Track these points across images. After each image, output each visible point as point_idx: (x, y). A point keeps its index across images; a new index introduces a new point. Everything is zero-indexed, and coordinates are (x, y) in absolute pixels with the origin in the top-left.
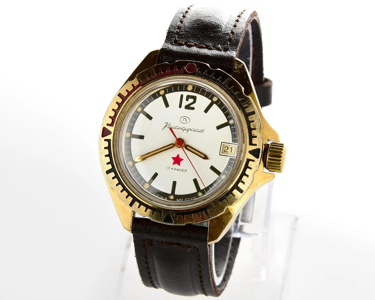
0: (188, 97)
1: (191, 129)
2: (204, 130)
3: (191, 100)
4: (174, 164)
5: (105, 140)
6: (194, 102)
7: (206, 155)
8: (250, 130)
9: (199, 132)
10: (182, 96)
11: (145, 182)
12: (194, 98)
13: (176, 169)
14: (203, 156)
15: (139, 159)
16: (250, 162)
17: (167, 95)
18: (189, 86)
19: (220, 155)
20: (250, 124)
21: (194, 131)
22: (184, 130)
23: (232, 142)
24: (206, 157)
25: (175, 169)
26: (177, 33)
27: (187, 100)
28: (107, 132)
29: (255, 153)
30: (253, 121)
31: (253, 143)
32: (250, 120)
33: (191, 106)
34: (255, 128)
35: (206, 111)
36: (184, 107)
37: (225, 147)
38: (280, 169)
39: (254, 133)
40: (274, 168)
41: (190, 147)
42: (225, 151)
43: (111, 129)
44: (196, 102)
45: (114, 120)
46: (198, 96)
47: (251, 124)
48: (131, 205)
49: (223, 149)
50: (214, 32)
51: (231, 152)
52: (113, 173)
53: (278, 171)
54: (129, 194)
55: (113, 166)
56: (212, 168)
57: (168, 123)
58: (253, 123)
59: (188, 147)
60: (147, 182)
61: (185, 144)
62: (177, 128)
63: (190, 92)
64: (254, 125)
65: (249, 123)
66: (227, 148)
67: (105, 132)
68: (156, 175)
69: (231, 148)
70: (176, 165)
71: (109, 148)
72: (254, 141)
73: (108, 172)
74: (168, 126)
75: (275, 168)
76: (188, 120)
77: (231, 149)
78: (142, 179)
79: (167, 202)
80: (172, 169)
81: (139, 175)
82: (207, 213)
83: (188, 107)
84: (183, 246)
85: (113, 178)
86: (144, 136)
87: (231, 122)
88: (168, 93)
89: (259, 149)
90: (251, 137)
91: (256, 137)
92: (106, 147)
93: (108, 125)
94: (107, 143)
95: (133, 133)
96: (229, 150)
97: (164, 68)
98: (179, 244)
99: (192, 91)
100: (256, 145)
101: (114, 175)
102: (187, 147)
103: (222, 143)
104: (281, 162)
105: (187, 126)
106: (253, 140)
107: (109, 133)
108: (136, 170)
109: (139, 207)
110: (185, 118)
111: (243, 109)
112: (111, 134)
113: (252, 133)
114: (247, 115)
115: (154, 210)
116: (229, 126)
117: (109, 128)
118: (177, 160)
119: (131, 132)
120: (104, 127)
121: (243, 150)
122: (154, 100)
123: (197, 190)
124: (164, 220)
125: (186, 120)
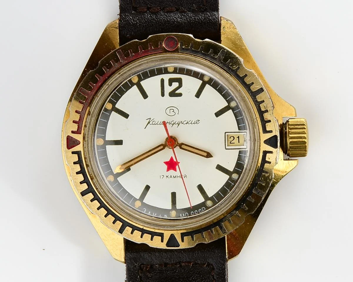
0: (171, 81)
1: (182, 122)
2: (199, 121)
3: (175, 85)
4: (168, 170)
5: (73, 153)
6: (180, 86)
7: (208, 152)
8: (261, 113)
9: (194, 123)
10: (162, 81)
11: (135, 199)
12: (179, 81)
13: (173, 177)
14: (205, 154)
15: (120, 169)
16: (268, 154)
17: (142, 83)
19: (226, 149)
21: (186, 124)
22: (173, 124)
23: (239, 129)
24: (209, 155)
25: (171, 177)
27: (170, 85)
28: (74, 142)
29: (272, 142)
30: (263, 101)
31: (268, 129)
32: (259, 100)
33: (176, 92)
34: (267, 110)
35: (198, 95)
36: (168, 94)
37: (230, 138)
39: (267, 116)
41: (186, 145)
42: (230, 143)
43: (79, 137)
44: (182, 86)
45: (80, 125)
46: (184, 78)
47: (261, 105)
48: (121, 231)
49: (228, 141)
51: (239, 142)
52: (91, 194)
54: (117, 219)
55: (89, 185)
56: (219, 168)
57: (150, 119)
58: (263, 103)
59: (183, 146)
60: (138, 198)
61: (178, 142)
63: (172, 74)
64: (265, 107)
65: (258, 104)
67: (71, 143)
68: (148, 188)
69: (238, 137)
70: (172, 172)
71: (80, 162)
72: (269, 127)
73: (83, 194)
74: (151, 123)
76: (176, 110)
78: (130, 196)
80: (167, 177)
81: (125, 191)
82: (221, 228)
83: (173, 94)
85: (92, 201)
86: (122, 141)
87: (233, 104)
88: (144, 79)
89: (276, 137)
90: (264, 122)
91: (270, 121)
92: (76, 161)
93: (73, 132)
94: (76, 156)
95: (107, 139)
96: (236, 141)
97: (135, 47)
99: (174, 72)
100: (272, 132)
102: (181, 146)
103: (227, 134)
105: (177, 119)
106: (266, 126)
107: (76, 143)
108: (120, 186)
109: (132, 233)
110: (172, 108)
111: (248, 87)
112: (80, 144)
113: (265, 117)
114: (253, 95)
115: (153, 234)
116: (231, 110)
117: (75, 136)
118: (172, 165)
119: (104, 138)
120: (68, 136)
121: (256, 139)
122: (127, 91)
123: (205, 199)
124: (168, 245)
125: (173, 111)
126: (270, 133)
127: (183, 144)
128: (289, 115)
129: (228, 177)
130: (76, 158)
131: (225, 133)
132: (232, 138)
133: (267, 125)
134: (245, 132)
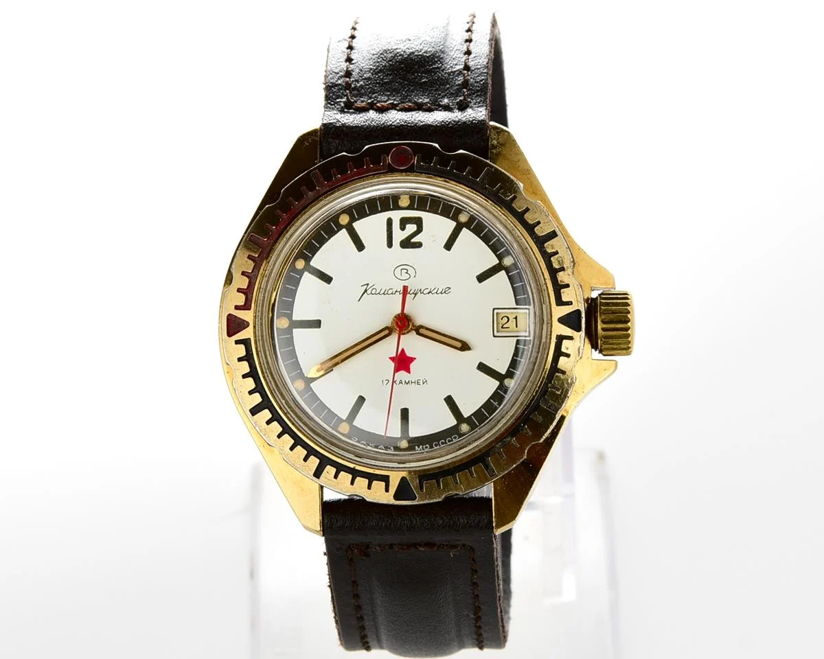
0: (404, 222)
1: (420, 290)
2: (450, 288)
3: (411, 228)
5: (237, 342)
6: (420, 230)
7: (465, 342)
8: (553, 272)
9: (441, 293)
10: (390, 222)
11: (340, 420)
12: (418, 222)
13: (403, 382)
14: (459, 345)
15: (318, 371)
16: (564, 341)
17: (356, 225)
18: (402, 196)
19: (494, 336)
20: (550, 261)
21: (429, 293)
23: (517, 304)
24: (465, 347)
25: (401, 382)
26: (348, 86)
27: (403, 228)
28: (239, 324)
29: (571, 320)
30: (556, 253)
31: (565, 299)
32: (549, 251)
33: (413, 240)
34: (563, 267)
35: (448, 246)
36: (399, 244)
37: (502, 318)
38: (629, 348)
39: (562, 277)
40: (615, 347)
41: (427, 329)
42: (502, 328)
43: (247, 316)
44: (422, 231)
45: (250, 296)
46: (426, 216)
47: (552, 259)
48: (318, 474)
49: (498, 323)
50: (429, 72)
51: (517, 326)
52: (267, 411)
53: (624, 352)
54: (311, 452)
55: (264, 395)
56: (483, 368)
57: (368, 284)
58: (556, 256)
59: (422, 331)
60: (344, 419)
61: (413, 324)
62: (390, 292)
63: (406, 211)
64: (559, 261)
65: (547, 257)
66: (507, 319)
67: (234, 326)
68: (361, 400)
69: (516, 318)
70: (402, 373)
71: (248, 358)
72: (566, 295)
73: (254, 411)
74: (369, 292)
75: (617, 347)
76: (411, 271)
77: (515, 320)
78: (331, 414)
79: (394, 455)
80: (394, 382)
81: (323, 406)
82: (487, 467)
83: (407, 244)
84: (439, 547)
85: (268, 422)
86: (320, 321)
87: (508, 261)
88: (359, 219)
89: (578, 312)
90: (558, 287)
91: (567, 286)
92: (241, 356)
93: (237, 308)
94: (242, 348)
95: (296, 317)
96: (512, 324)
97: (341, 165)
98: (430, 545)
99: (410, 207)
100: (572, 304)
101: (271, 416)
102: (418, 330)
103: (496, 311)
104: (629, 332)
107: (243, 325)
108: (314, 397)
109: (336, 477)
110: (404, 268)
111: (530, 228)
112: (248, 326)
113: (559, 279)
114: (541, 242)
115: (371, 478)
116: (503, 272)
117: (241, 314)
118: (403, 362)
119: (290, 316)
120: (230, 315)
121: (545, 319)
122: (330, 238)
123: (457, 420)
124: (396, 497)
125: (407, 273)
126: (569, 305)
127: (421, 327)
128: (602, 284)
129: (497, 383)
130: (241, 351)
131: (494, 309)
132: (506, 319)
133: (563, 293)
134: (526, 309)
